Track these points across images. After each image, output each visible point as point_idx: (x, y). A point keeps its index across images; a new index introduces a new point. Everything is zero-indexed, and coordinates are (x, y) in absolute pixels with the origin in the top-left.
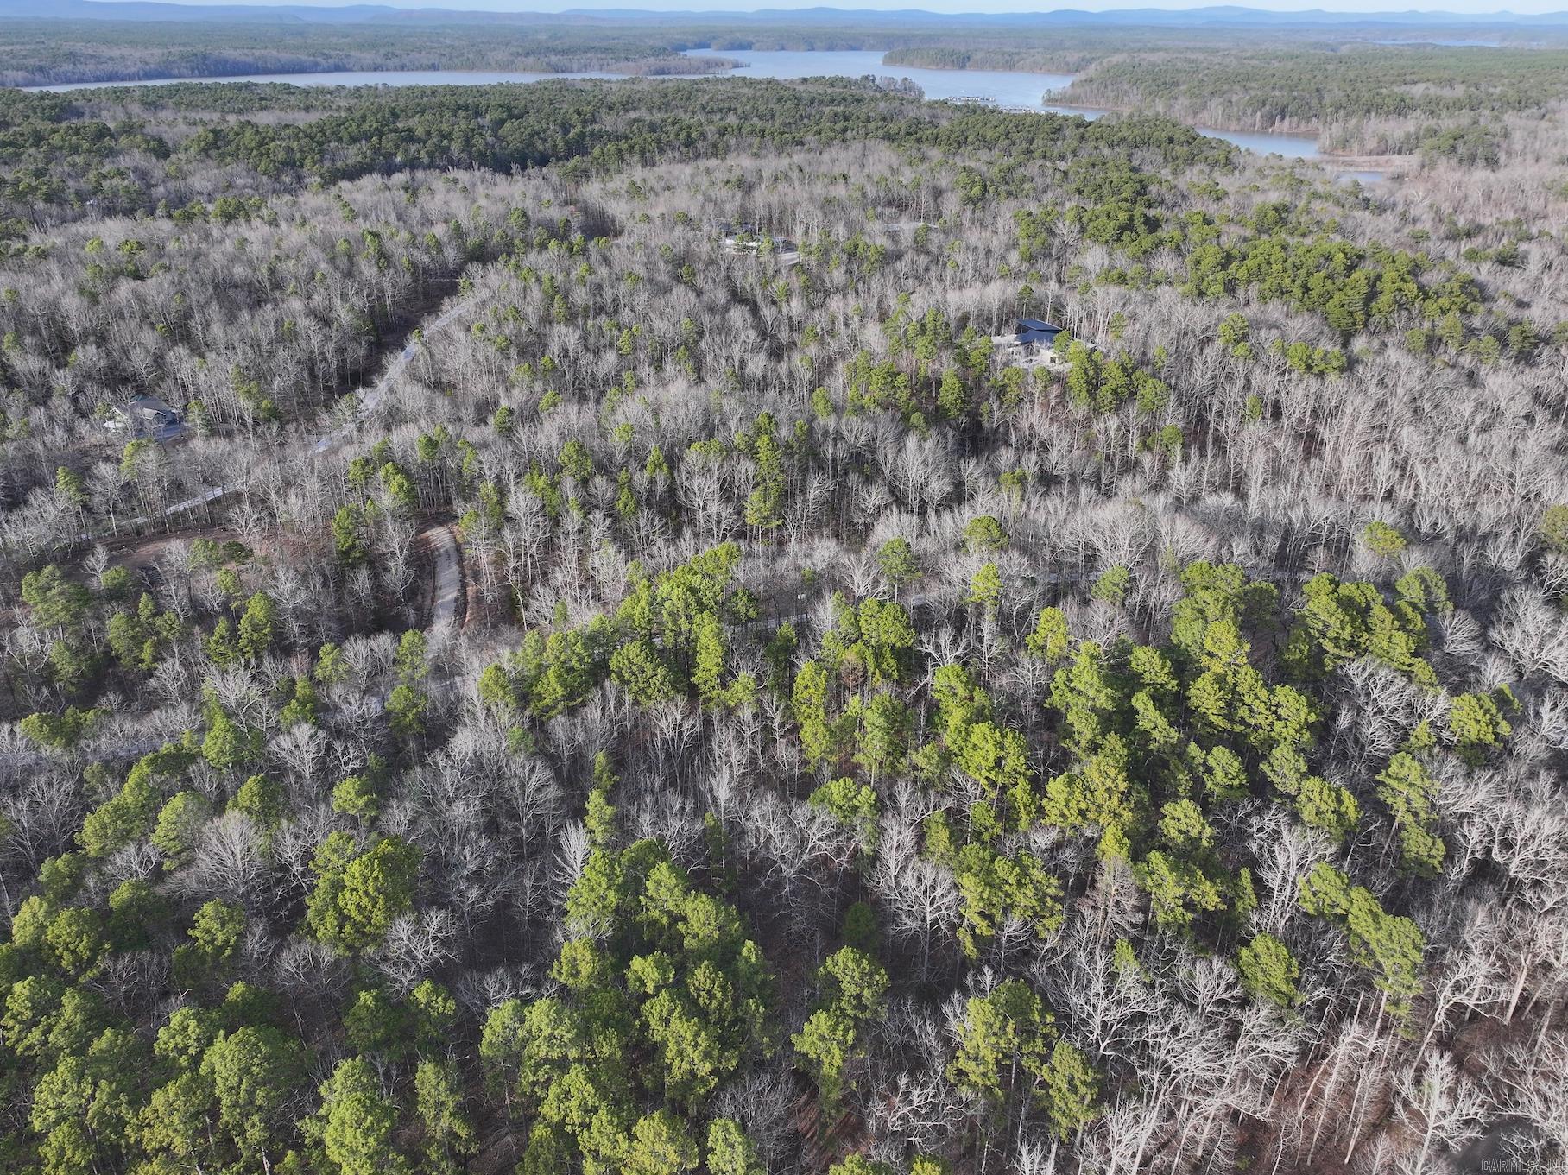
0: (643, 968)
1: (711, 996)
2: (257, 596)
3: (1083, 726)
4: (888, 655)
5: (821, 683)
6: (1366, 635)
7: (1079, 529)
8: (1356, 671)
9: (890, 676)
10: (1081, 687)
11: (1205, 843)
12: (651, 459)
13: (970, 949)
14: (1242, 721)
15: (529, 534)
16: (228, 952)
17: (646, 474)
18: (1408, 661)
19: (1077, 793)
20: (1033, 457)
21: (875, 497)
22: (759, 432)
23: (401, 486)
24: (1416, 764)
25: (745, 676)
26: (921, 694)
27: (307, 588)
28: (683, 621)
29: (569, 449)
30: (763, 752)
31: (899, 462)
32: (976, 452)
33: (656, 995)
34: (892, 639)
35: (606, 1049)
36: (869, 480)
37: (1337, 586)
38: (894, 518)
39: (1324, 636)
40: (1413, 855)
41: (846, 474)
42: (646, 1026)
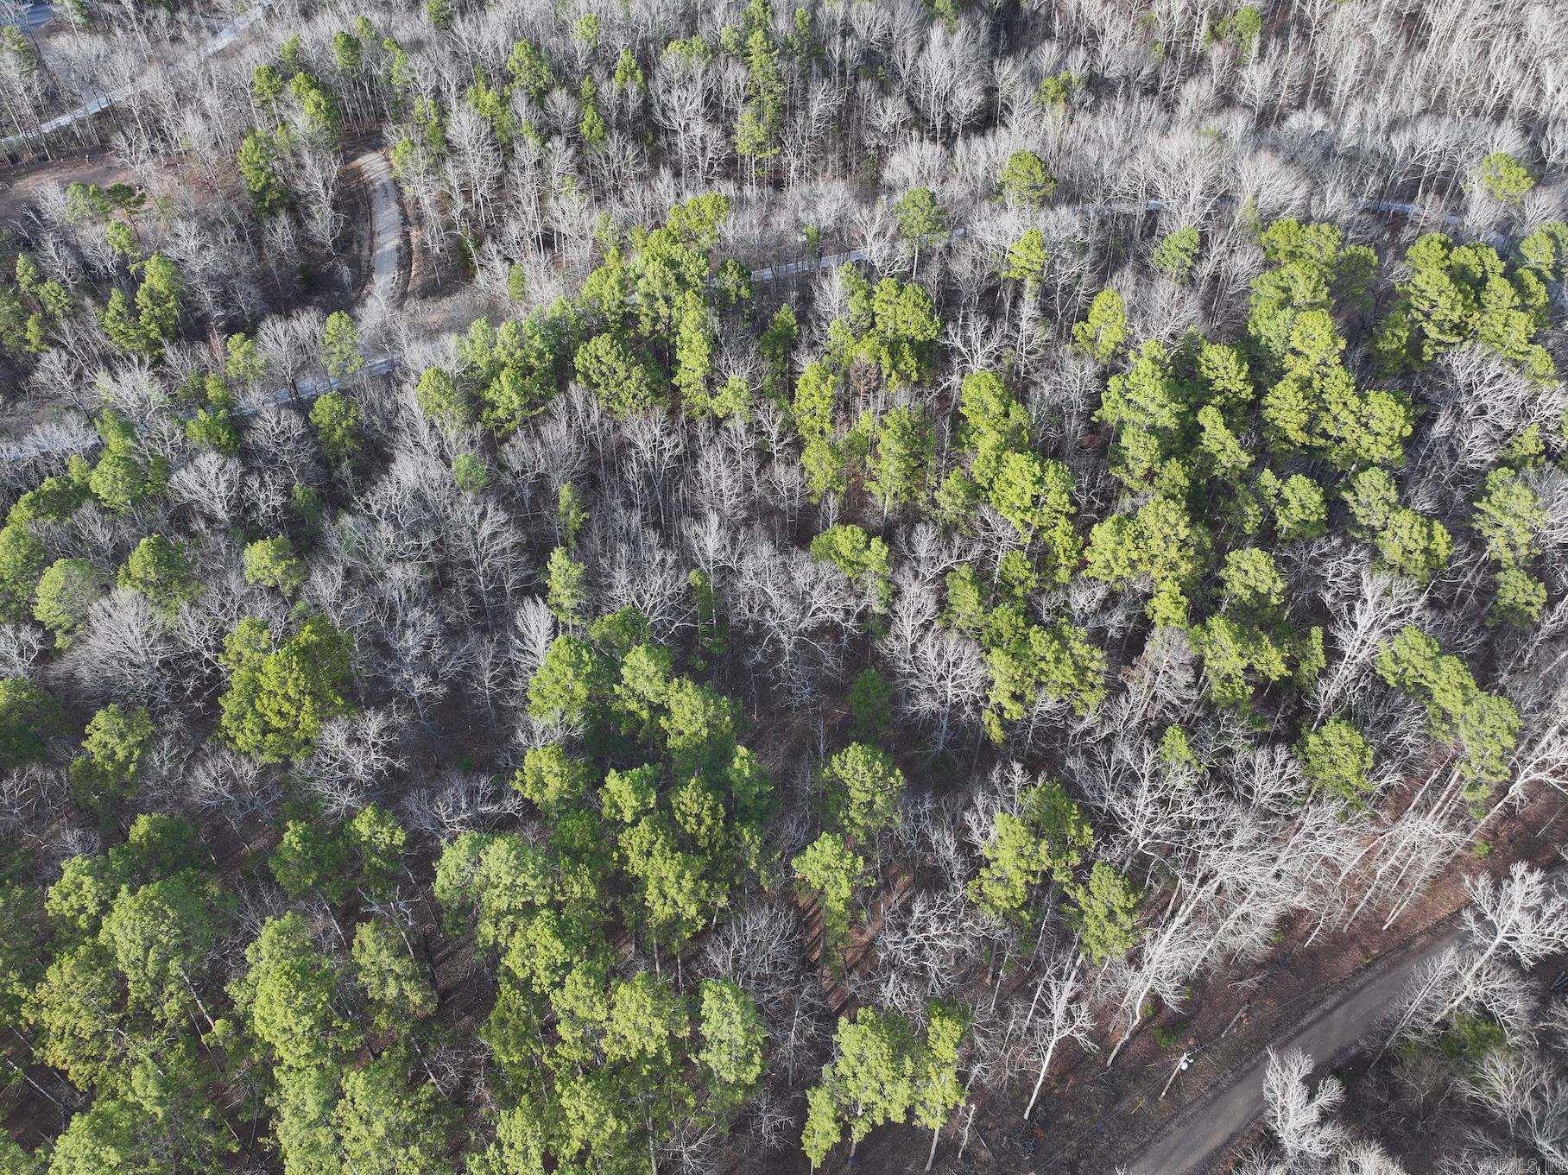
0: (620, 789)
1: (700, 822)
2: (154, 258)
3: (1138, 449)
4: (906, 352)
5: (828, 390)
6: (1476, 315)
7: (1141, 170)
8: (1462, 362)
9: (908, 377)
10: (1141, 400)
11: (1274, 600)
12: (619, 63)
13: (996, 733)
14: (1325, 435)
15: (478, 165)
16: (132, 768)
17: (616, 84)
18: (1523, 348)
19: (1128, 543)
20: (1081, 54)
21: (891, 112)
22: (750, 24)
23: (318, 105)
24: (1527, 493)
25: (737, 379)
26: (944, 397)
27: (216, 243)
28: (660, 305)
29: (519, 51)
30: (758, 473)
31: (920, 64)
32: (1012, 50)
33: (635, 823)
34: (913, 331)
35: (577, 888)
36: (884, 90)
37: (1450, 250)
38: (914, 147)
39: (1427, 316)
40: (1507, 601)
41: (856, 80)
42: (624, 859)
